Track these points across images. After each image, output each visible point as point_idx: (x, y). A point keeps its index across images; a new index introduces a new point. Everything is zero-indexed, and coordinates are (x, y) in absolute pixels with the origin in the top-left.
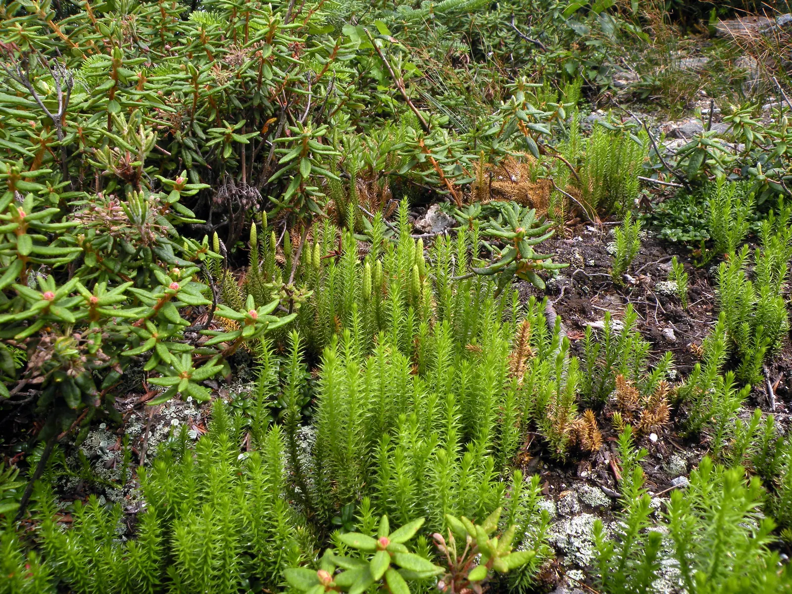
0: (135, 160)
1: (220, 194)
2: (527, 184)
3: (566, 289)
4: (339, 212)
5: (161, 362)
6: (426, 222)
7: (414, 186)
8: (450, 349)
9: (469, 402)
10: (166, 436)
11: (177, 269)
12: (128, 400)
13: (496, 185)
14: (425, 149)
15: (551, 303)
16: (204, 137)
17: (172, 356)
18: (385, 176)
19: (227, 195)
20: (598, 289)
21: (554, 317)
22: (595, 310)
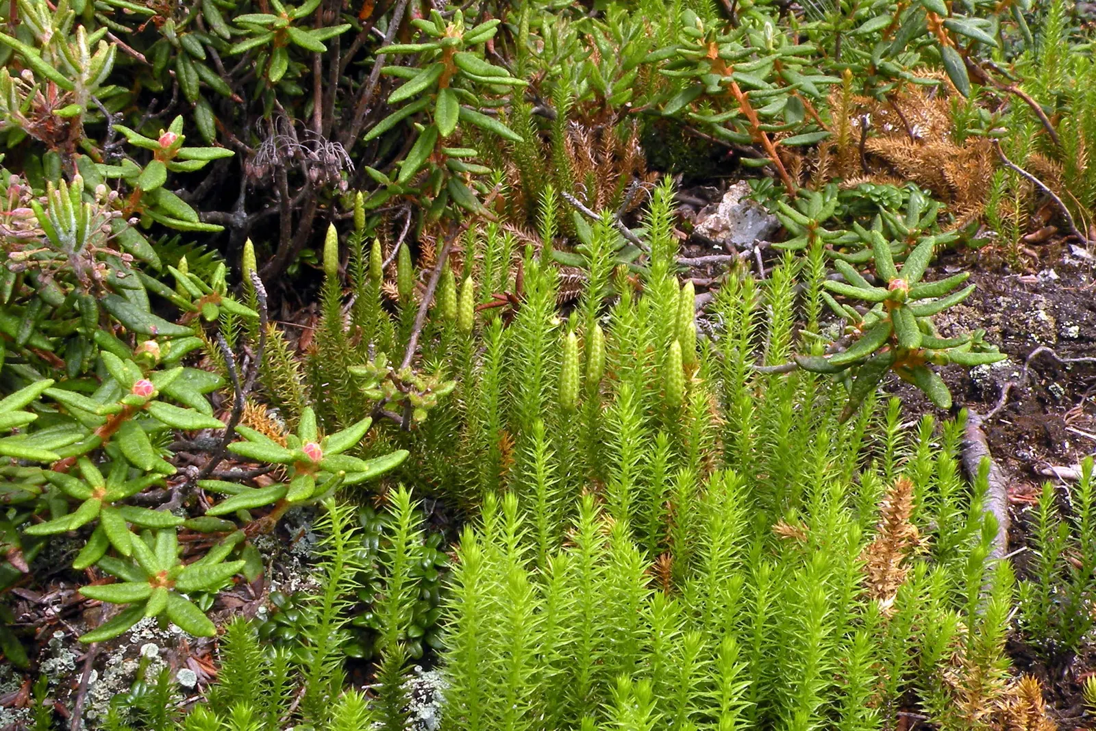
0: (67, 102)
1: (262, 154)
2: (944, 146)
3: (1012, 389)
4: (528, 193)
5: (111, 551)
6: (718, 221)
7: (695, 139)
8: (740, 529)
9: (773, 650)
10: (130, 680)
11: (153, 344)
12: (49, 598)
13: (876, 145)
14: (721, 64)
15: (978, 420)
16: (226, 32)
17: (135, 539)
18: (633, 116)
19: (276, 159)
20: (1083, 389)
21: (981, 453)
22: (1073, 437)
